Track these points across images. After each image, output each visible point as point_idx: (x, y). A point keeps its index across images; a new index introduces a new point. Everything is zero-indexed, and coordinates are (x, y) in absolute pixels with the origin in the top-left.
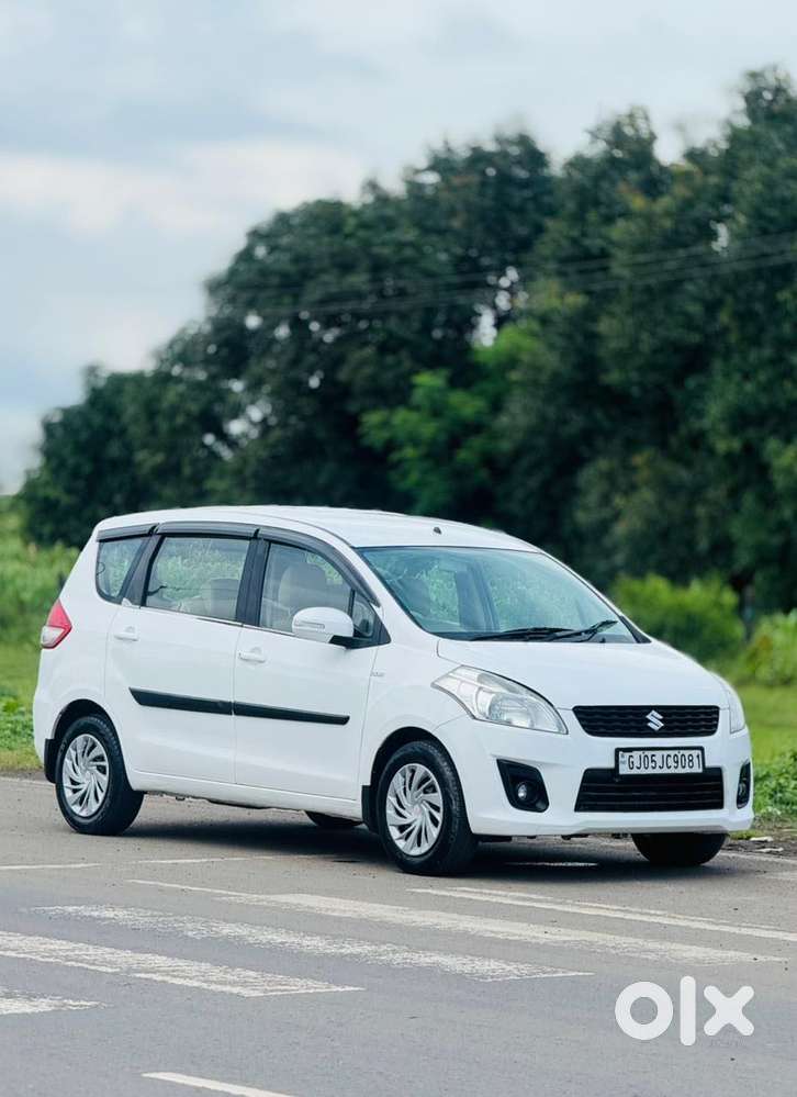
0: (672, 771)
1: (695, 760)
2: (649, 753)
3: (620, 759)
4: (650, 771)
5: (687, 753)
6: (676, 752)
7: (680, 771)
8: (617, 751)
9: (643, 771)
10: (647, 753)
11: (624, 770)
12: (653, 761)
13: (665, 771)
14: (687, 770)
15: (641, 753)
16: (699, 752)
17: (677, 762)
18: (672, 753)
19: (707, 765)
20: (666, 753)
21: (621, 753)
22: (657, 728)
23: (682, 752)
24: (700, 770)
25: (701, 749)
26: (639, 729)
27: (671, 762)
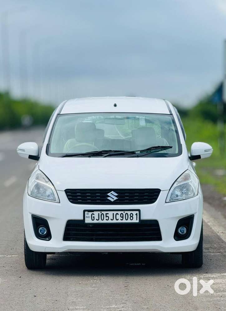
0: (119, 221)
1: (135, 216)
2: (104, 213)
3: (86, 215)
4: (105, 221)
5: (129, 213)
6: (122, 212)
7: (124, 221)
8: (84, 211)
9: (100, 221)
10: (103, 212)
11: (88, 221)
12: (106, 216)
13: (115, 221)
14: (129, 221)
15: (99, 212)
16: (138, 212)
17: (123, 217)
18: (120, 213)
19: (142, 218)
20: (115, 213)
21: (86, 212)
22: (112, 200)
23: (126, 212)
24: (138, 221)
25: (139, 210)
26: (103, 200)
27: (118, 217)
